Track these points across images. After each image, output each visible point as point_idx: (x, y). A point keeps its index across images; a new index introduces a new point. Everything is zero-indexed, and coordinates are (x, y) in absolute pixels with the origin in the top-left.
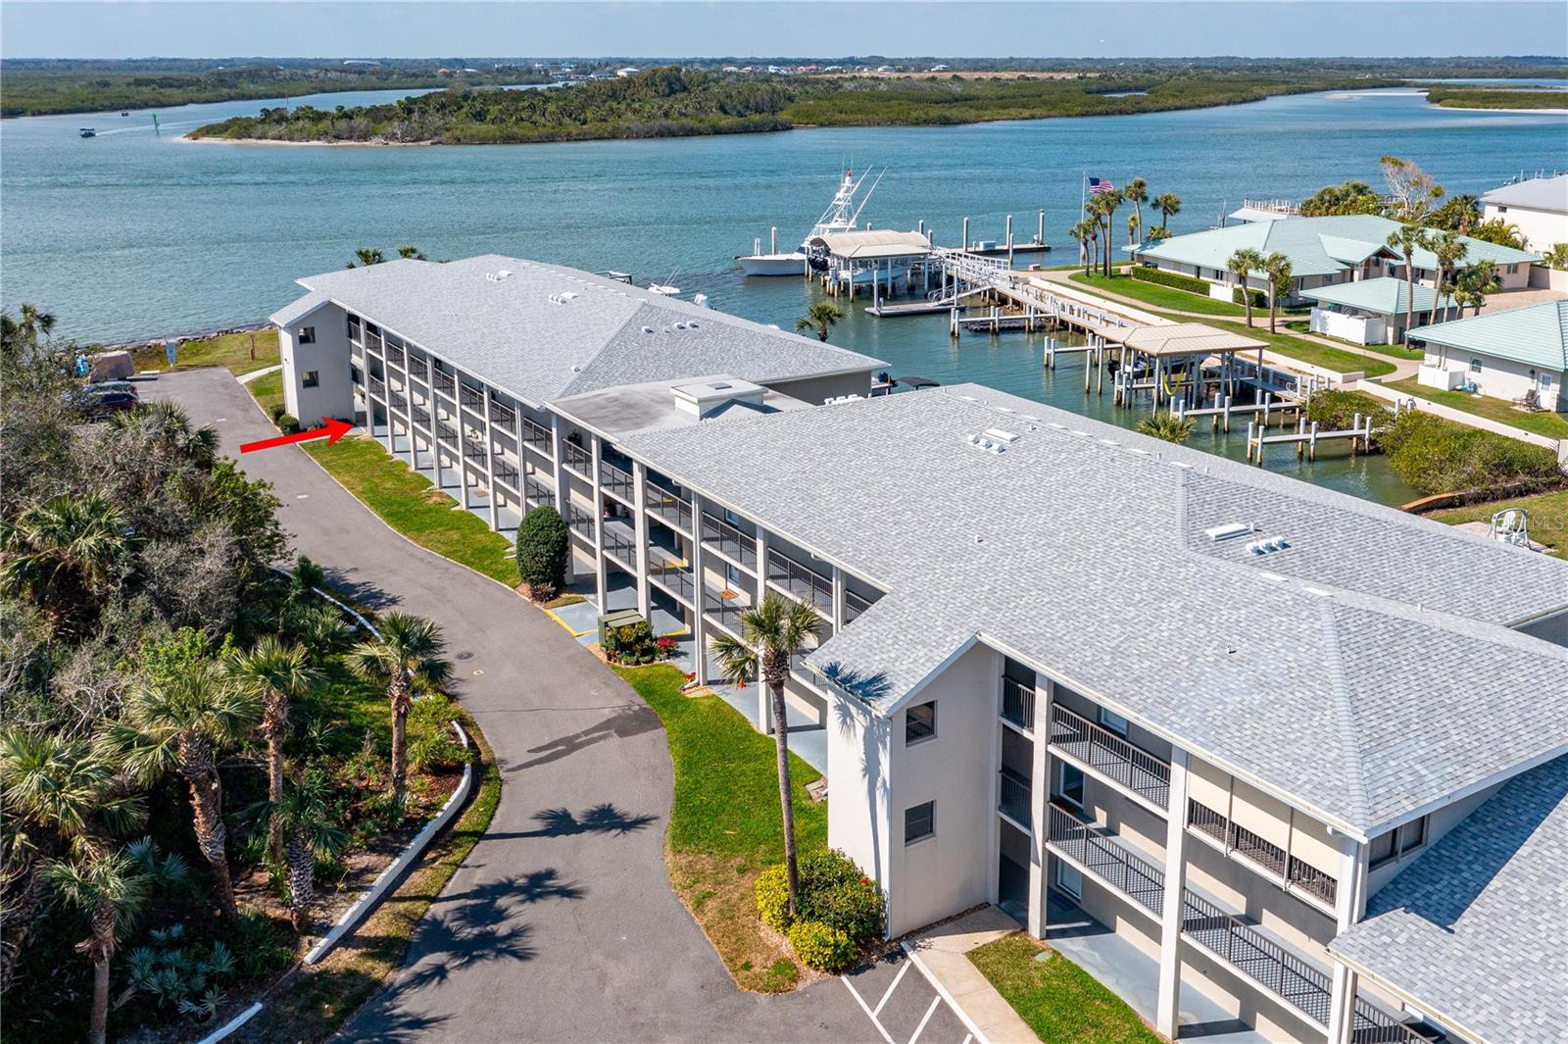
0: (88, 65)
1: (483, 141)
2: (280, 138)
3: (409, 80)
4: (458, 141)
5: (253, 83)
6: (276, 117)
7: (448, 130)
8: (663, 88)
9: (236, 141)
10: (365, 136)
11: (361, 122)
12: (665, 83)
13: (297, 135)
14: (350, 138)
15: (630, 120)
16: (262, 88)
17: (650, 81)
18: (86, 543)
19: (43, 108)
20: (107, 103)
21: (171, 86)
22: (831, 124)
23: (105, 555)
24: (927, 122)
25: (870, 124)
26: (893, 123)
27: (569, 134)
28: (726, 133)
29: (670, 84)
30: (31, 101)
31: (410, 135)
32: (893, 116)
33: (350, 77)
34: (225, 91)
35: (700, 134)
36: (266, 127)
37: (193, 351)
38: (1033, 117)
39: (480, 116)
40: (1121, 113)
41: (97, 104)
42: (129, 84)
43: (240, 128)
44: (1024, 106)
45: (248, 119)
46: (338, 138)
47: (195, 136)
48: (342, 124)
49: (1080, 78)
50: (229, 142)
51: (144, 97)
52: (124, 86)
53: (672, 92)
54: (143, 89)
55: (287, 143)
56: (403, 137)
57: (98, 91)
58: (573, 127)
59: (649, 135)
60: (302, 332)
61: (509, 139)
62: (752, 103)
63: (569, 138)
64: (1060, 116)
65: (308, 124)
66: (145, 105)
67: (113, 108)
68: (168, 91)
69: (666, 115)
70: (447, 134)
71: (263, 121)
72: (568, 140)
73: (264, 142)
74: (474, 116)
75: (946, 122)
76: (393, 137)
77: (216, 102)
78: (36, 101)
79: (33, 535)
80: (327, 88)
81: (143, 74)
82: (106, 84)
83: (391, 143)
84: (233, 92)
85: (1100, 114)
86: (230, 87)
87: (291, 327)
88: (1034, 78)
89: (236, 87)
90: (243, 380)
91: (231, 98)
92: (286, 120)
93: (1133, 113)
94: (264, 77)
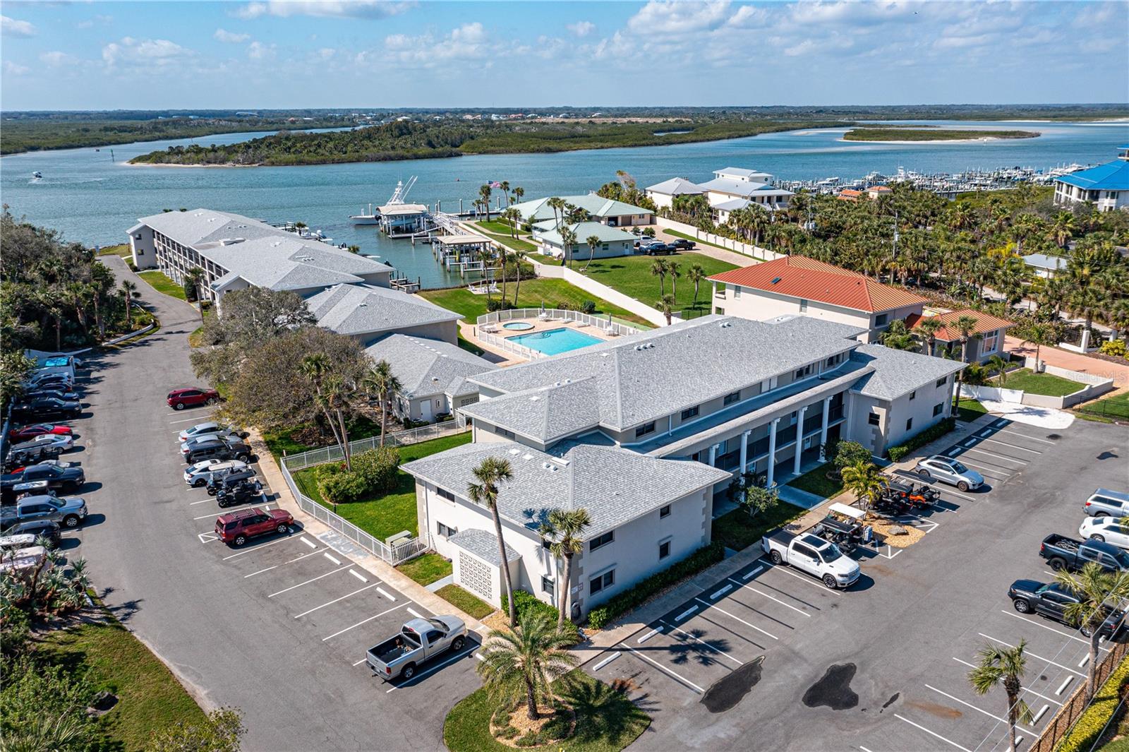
0: (77, 117)
1: (287, 164)
2: (178, 163)
3: (268, 126)
4: (273, 164)
5: (175, 128)
6: (176, 151)
7: (268, 158)
8: (396, 132)
9: (155, 165)
10: (223, 162)
11: (221, 154)
12: (397, 130)
13: (187, 161)
14: (215, 163)
15: (372, 152)
16: (179, 132)
17: (389, 129)
18: (55, 268)
19: (50, 146)
20: (87, 142)
21: (125, 131)
22: (485, 152)
23: (60, 271)
24: (538, 151)
25: (507, 152)
26: (520, 152)
27: (333, 160)
29: (401, 130)
30: (43, 141)
31: (247, 161)
32: (520, 147)
33: (234, 124)
34: (157, 134)
35: (407, 158)
36: (171, 157)
37: (108, 251)
38: (602, 148)
39: (288, 150)
40: (656, 144)
41: (81, 142)
42: (100, 130)
43: (157, 158)
44: (601, 141)
45: (163, 152)
46: (209, 162)
47: (132, 162)
48: (211, 155)
49: (664, 122)
50: (151, 165)
51: (107, 138)
52: (97, 132)
53: (402, 134)
54: (108, 133)
55: (182, 165)
56: (243, 161)
57: (82, 135)
58: (337, 155)
59: (378, 160)
60: (137, 236)
61: (300, 163)
62: (449, 141)
63: (333, 162)
64: (620, 146)
65: (193, 155)
66: (109, 143)
67: (91, 145)
68: (123, 134)
69: (393, 148)
70: (267, 160)
71: (169, 154)
73: (169, 165)
74: (285, 150)
75: (549, 151)
76: (238, 162)
77: (151, 141)
78: (46, 141)
79: (43, 266)
80: (218, 131)
81: (109, 123)
82: (87, 130)
83: (237, 165)
84: (161, 135)
85: (643, 145)
86: (160, 132)
87: (133, 234)
88: (637, 122)
89: (163, 131)
90: (123, 258)
91: (159, 139)
92: (182, 153)
93: (663, 144)
94: (182, 124)
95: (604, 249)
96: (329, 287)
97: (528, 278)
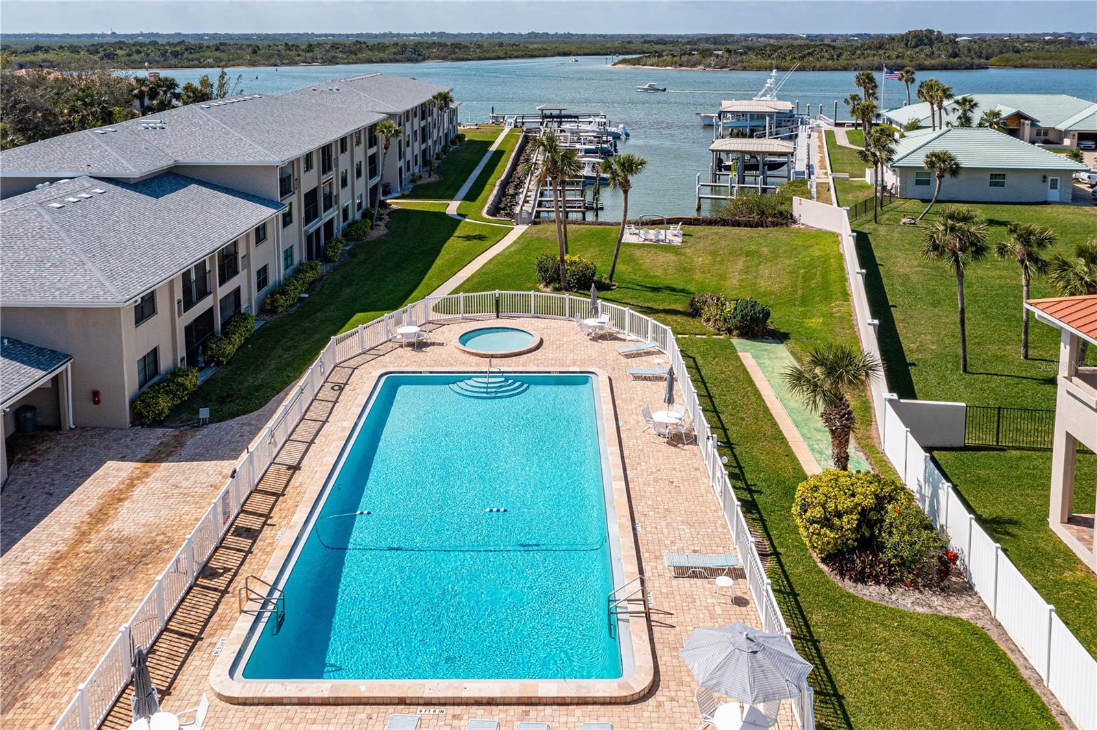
2: (652, 65)
8: (912, 43)
10: (694, 65)
11: (696, 57)
12: (915, 40)
14: (687, 66)
17: (905, 38)
28: (930, 69)
29: (920, 40)
31: (719, 65)
36: (648, 59)
43: (637, 60)
46: (681, 65)
47: (615, 64)
48: (685, 58)
53: (921, 45)
55: (655, 68)
56: (715, 65)
65: (669, 58)
69: (898, 58)
70: (740, 65)
72: (813, 70)
76: (709, 66)
83: (707, 69)
95: (992, 184)
96: (53, 180)
97: (774, 224)
